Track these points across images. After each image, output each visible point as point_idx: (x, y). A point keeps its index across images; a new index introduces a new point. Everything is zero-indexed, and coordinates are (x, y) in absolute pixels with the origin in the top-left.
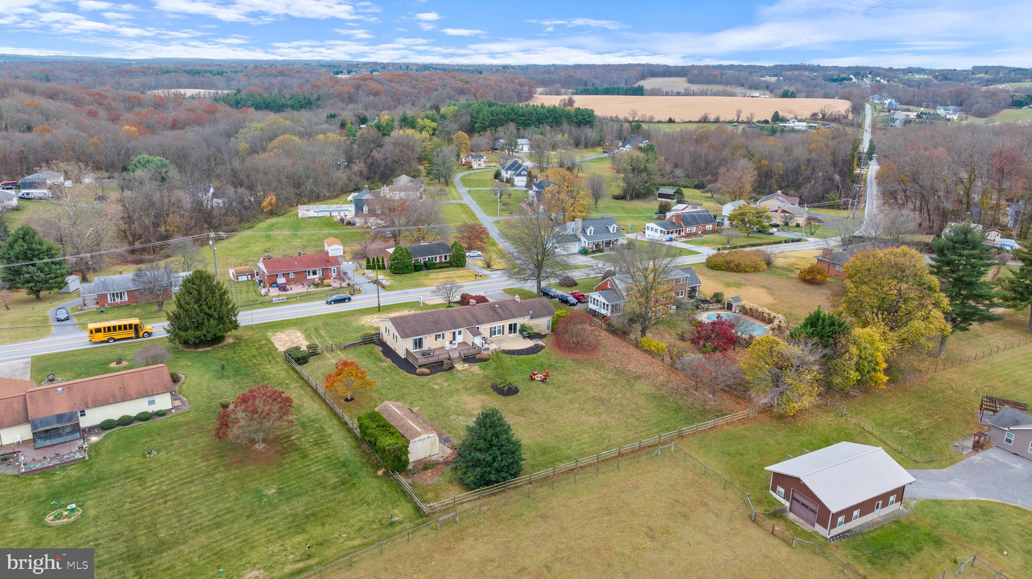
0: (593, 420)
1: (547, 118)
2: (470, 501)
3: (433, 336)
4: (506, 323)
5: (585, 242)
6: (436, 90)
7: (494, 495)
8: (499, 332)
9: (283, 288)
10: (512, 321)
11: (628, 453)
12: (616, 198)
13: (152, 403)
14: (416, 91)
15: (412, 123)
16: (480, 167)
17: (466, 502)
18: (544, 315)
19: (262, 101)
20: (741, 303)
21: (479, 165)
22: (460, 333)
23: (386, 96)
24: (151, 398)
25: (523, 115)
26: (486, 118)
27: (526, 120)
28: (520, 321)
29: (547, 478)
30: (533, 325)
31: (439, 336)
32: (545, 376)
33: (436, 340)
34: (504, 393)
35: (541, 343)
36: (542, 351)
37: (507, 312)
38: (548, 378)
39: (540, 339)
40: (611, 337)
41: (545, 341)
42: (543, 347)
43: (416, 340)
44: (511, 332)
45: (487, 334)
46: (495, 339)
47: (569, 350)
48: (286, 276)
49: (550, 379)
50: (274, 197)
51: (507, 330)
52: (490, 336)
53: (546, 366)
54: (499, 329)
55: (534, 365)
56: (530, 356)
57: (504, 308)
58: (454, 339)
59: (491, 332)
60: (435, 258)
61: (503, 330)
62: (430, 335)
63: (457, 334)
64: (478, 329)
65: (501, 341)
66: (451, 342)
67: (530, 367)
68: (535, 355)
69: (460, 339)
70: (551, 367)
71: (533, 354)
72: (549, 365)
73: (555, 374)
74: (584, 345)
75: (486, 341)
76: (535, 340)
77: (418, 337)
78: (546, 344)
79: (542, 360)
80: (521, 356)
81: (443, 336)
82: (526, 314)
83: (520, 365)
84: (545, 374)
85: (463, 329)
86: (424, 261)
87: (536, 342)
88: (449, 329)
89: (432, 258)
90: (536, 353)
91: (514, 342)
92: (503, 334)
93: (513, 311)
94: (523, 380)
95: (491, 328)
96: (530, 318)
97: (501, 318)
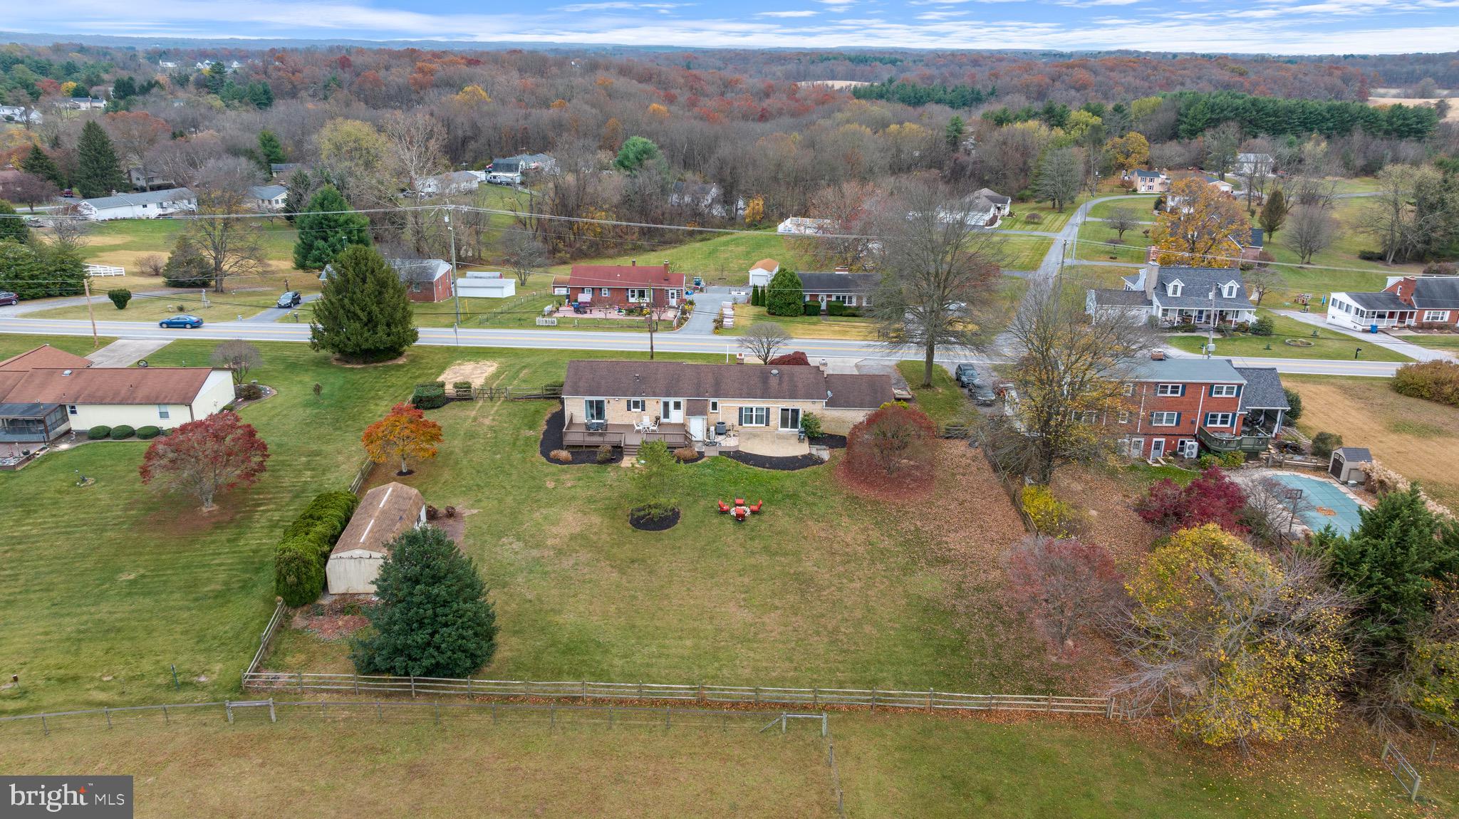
0: (740, 616)
1: (1325, 120)
2: (338, 691)
3: (623, 402)
4: (776, 407)
5: (1158, 307)
6: (1182, 84)
7: (389, 695)
8: (759, 420)
9: (580, 308)
10: (790, 404)
11: (721, 704)
12: (1368, 257)
13: (164, 415)
14: (1147, 84)
15: (1061, 117)
16: (1151, 191)
17: (327, 691)
18: (861, 405)
19: (912, 95)
20: (1363, 465)
21: (1150, 188)
22: (677, 405)
23: (1096, 91)
24: (164, 409)
25: (1275, 114)
26: (1200, 116)
27: (1280, 122)
28: (805, 406)
29: (507, 699)
30: (833, 420)
31: (636, 404)
32: (753, 512)
33: (629, 409)
34: (638, 522)
35: (825, 454)
36: (809, 469)
37: (785, 386)
38: (757, 517)
39: (831, 447)
40: (988, 474)
41: (837, 454)
42: (819, 461)
43: (591, 402)
44: (784, 424)
45: (731, 419)
46: (749, 430)
47: (866, 478)
48: (597, 292)
49: (759, 520)
50: (761, 203)
51: (776, 418)
52: (740, 424)
53: (780, 496)
54: (759, 413)
55: (761, 489)
56: (774, 472)
57: (786, 378)
58: (666, 415)
59: (741, 416)
60: (850, 298)
61: (768, 417)
62: (617, 398)
63: (671, 406)
64: (715, 406)
65: (755, 436)
66: (658, 418)
67: (749, 491)
68: (786, 472)
69: (676, 416)
70: (787, 500)
71: (784, 469)
72: (788, 496)
73: (780, 513)
74: (909, 475)
75: (722, 430)
76: (818, 447)
77: (594, 398)
78: (833, 457)
79: (788, 483)
80: (756, 468)
81: (643, 406)
82: (820, 396)
83: (736, 483)
84: (755, 508)
85: (683, 401)
86: (828, 301)
87: (814, 452)
88: (655, 395)
89: (844, 297)
90: (793, 469)
91: (773, 442)
92: (767, 424)
93: (800, 385)
94: (706, 509)
95: (741, 409)
96: (827, 404)
97: (765, 394)
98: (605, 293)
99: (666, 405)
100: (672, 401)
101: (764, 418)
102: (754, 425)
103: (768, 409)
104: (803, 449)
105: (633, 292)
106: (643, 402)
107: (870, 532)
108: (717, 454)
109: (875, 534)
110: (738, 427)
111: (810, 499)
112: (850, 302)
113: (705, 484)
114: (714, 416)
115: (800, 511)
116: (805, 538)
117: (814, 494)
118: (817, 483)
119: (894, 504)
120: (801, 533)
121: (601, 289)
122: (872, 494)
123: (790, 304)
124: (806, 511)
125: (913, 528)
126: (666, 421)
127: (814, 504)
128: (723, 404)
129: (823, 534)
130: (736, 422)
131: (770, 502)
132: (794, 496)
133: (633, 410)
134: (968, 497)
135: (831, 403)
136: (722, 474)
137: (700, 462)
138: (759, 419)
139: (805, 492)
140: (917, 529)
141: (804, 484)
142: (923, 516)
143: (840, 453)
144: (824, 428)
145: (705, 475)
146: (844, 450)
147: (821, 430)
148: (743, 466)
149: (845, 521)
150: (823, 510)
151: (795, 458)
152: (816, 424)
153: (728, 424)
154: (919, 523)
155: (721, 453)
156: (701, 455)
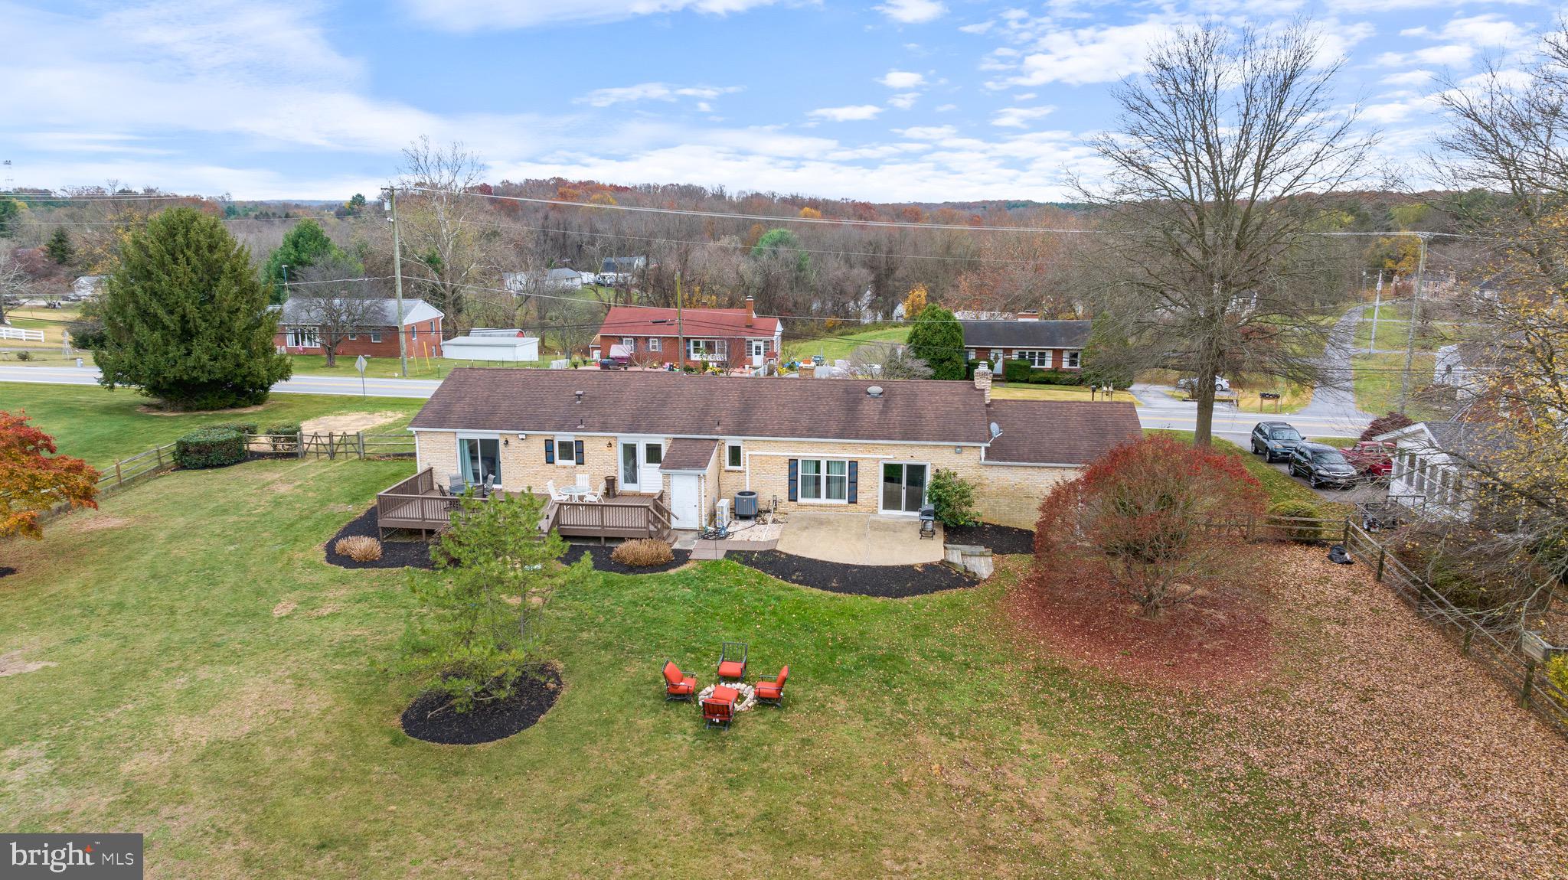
3: (536, 444)
4: (872, 459)
8: (835, 490)
10: (904, 454)
18: (1070, 459)
22: (655, 453)
28: (939, 458)
30: (1003, 492)
31: (567, 450)
32: (764, 701)
33: (550, 460)
34: (422, 718)
35: (983, 565)
36: (937, 596)
37: (896, 415)
38: (772, 714)
39: (998, 550)
40: (1403, 621)
41: (1011, 566)
42: (967, 580)
43: (472, 445)
44: (891, 502)
45: (772, 486)
46: (810, 511)
47: (1087, 622)
48: (640, 343)
49: (774, 724)
50: (924, 294)
51: (871, 485)
52: (793, 498)
53: (851, 659)
54: (835, 474)
55: (805, 640)
56: (849, 600)
57: (899, 401)
58: (632, 477)
59: (793, 481)
60: (1042, 355)
61: (854, 483)
62: (522, 434)
63: (641, 454)
64: (735, 455)
65: (820, 523)
66: (611, 482)
67: (769, 643)
68: (879, 600)
69: (650, 479)
70: (869, 671)
71: (875, 594)
72: (873, 659)
73: (841, 705)
74: (1197, 620)
75: (747, 509)
76: (967, 548)
77: (478, 435)
78: (1000, 572)
79: (879, 627)
80: (805, 590)
81: (581, 452)
82: (973, 436)
83: (742, 622)
84: (768, 688)
85: (663, 440)
86: (1005, 362)
87: (955, 556)
88: (604, 427)
89: (1032, 355)
90: (899, 594)
91: (860, 536)
92: (853, 500)
93: (929, 415)
94: (635, 688)
95: (793, 463)
96: (990, 454)
97: (849, 429)
98: (655, 346)
99: (630, 451)
100: (642, 442)
101: (846, 484)
102: (823, 500)
103: (854, 465)
104: (932, 551)
105: (697, 344)
106: (580, 443)
107: (1109, 778)
108: (721, 556)
109: (1124, 785)
110: (785, 505)
111: (932, 670)
112: (1042, 362)
113: (663, 622)
114: (733, 477)
115: (900, 701)
116: (901, 787)
117: (946, 658)
118: (957, 631)
119: (1170, 692)
120: (892, 771)
121: (647, 339)
122: (1107, 663)
123: (942, 361)
124: (917, 703)
125: (1240, 769)
126: (630, 488)
127: (942, 684)
128: (753, 449)
129: (960, 779)
130: (783, 494)
131: (821, 674)
132: (889, 662)
133: (558, 462)
134: (1377, 679)
135: (999, 453)
136: (716, 599)
137: (672, 572)
138: (835, 487)
139: (921, 652)
140: (1254, 773)
141: (921, 630)
142: (1264, 732)
143: (1020, 564)
144: (981, 510)
145: (670, 601)
146: (1029, 558)
147: (974, 510)
148: (773, 582)
149: (1031, 738)
150: (967, 701)
151: (909, 569)
152: (964, 495)
153: (765, 498)
154: (1254, 753)
155: (730, 554)
156: (682, 557)
